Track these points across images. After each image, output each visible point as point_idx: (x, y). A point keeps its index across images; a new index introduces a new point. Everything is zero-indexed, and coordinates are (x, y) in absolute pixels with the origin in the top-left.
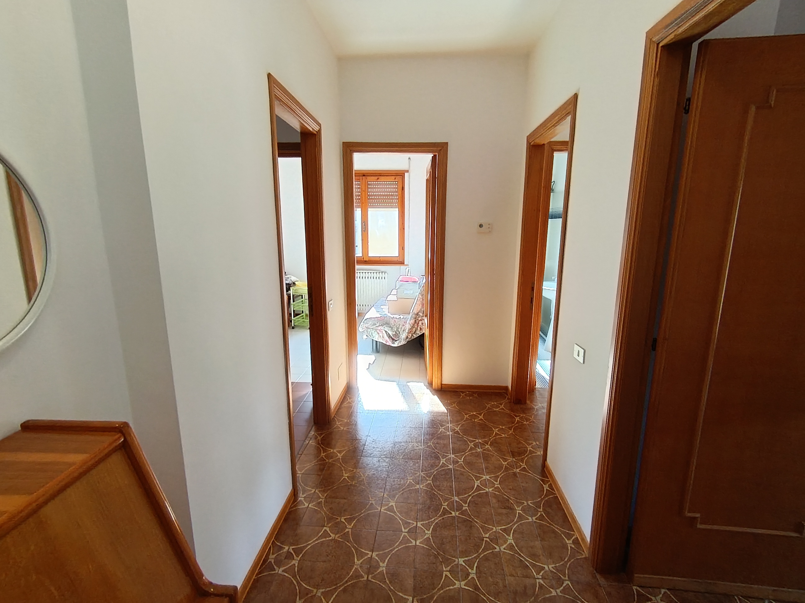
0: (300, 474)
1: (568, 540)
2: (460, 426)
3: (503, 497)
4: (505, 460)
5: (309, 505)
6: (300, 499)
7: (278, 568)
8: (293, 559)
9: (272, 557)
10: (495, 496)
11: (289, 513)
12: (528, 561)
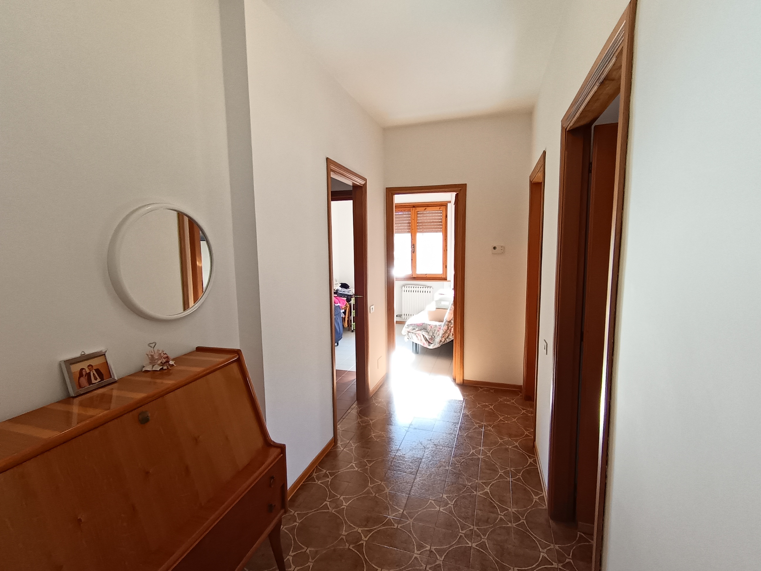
0: (341, 430)
1: (535, 496)
2: (471, 412)
3: (491, 462)
4: (501, 439)
5: (343, 449)
6: (338, 445)
7: (318, 481)
8: (329, 478)
9: (314, 475)
10: (484, 461)
11: (330, 453)
12: (496, 503)
